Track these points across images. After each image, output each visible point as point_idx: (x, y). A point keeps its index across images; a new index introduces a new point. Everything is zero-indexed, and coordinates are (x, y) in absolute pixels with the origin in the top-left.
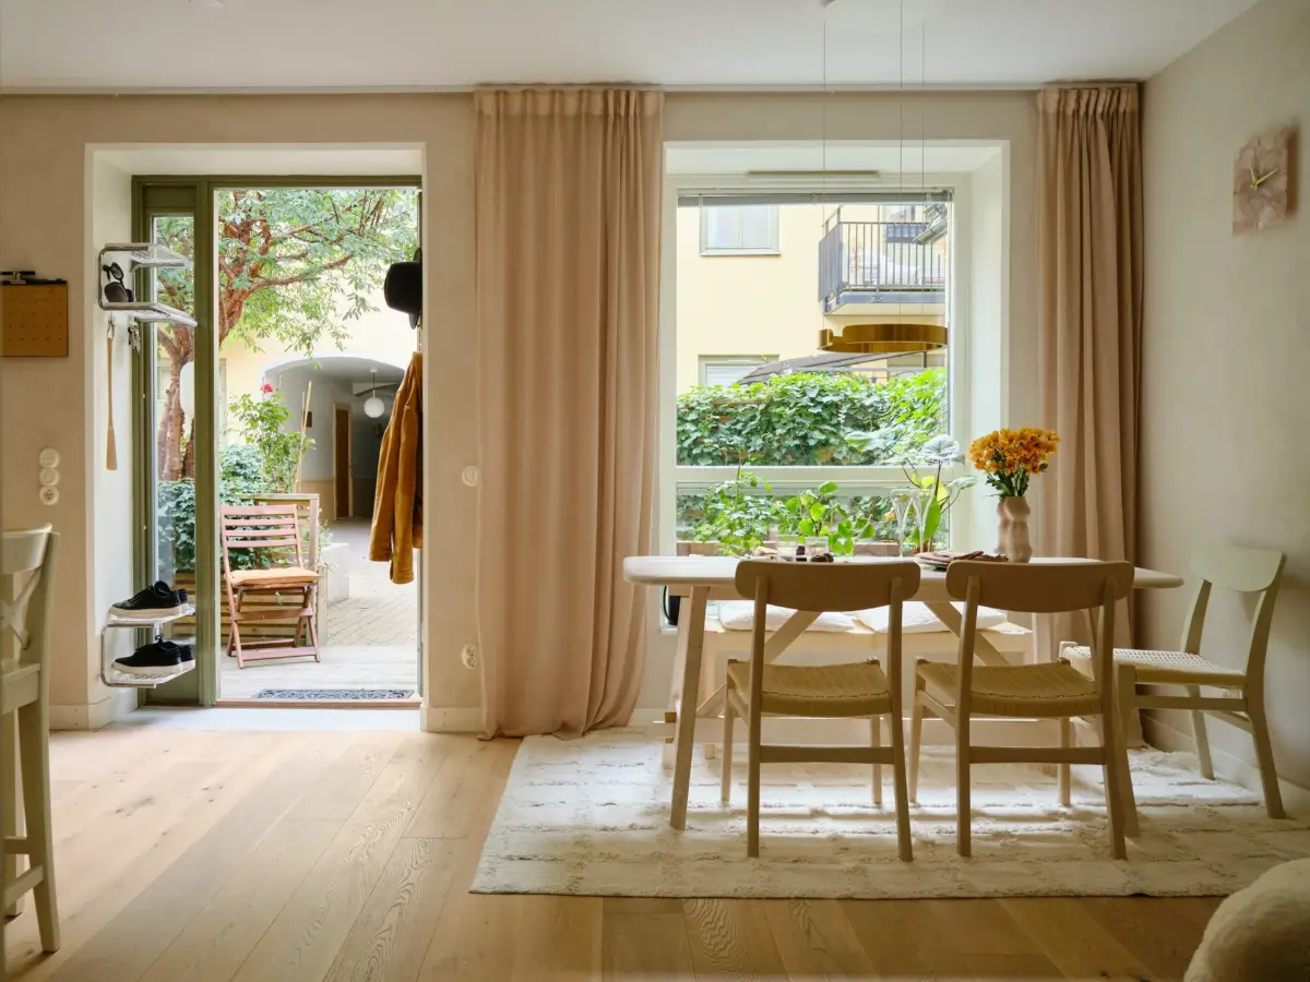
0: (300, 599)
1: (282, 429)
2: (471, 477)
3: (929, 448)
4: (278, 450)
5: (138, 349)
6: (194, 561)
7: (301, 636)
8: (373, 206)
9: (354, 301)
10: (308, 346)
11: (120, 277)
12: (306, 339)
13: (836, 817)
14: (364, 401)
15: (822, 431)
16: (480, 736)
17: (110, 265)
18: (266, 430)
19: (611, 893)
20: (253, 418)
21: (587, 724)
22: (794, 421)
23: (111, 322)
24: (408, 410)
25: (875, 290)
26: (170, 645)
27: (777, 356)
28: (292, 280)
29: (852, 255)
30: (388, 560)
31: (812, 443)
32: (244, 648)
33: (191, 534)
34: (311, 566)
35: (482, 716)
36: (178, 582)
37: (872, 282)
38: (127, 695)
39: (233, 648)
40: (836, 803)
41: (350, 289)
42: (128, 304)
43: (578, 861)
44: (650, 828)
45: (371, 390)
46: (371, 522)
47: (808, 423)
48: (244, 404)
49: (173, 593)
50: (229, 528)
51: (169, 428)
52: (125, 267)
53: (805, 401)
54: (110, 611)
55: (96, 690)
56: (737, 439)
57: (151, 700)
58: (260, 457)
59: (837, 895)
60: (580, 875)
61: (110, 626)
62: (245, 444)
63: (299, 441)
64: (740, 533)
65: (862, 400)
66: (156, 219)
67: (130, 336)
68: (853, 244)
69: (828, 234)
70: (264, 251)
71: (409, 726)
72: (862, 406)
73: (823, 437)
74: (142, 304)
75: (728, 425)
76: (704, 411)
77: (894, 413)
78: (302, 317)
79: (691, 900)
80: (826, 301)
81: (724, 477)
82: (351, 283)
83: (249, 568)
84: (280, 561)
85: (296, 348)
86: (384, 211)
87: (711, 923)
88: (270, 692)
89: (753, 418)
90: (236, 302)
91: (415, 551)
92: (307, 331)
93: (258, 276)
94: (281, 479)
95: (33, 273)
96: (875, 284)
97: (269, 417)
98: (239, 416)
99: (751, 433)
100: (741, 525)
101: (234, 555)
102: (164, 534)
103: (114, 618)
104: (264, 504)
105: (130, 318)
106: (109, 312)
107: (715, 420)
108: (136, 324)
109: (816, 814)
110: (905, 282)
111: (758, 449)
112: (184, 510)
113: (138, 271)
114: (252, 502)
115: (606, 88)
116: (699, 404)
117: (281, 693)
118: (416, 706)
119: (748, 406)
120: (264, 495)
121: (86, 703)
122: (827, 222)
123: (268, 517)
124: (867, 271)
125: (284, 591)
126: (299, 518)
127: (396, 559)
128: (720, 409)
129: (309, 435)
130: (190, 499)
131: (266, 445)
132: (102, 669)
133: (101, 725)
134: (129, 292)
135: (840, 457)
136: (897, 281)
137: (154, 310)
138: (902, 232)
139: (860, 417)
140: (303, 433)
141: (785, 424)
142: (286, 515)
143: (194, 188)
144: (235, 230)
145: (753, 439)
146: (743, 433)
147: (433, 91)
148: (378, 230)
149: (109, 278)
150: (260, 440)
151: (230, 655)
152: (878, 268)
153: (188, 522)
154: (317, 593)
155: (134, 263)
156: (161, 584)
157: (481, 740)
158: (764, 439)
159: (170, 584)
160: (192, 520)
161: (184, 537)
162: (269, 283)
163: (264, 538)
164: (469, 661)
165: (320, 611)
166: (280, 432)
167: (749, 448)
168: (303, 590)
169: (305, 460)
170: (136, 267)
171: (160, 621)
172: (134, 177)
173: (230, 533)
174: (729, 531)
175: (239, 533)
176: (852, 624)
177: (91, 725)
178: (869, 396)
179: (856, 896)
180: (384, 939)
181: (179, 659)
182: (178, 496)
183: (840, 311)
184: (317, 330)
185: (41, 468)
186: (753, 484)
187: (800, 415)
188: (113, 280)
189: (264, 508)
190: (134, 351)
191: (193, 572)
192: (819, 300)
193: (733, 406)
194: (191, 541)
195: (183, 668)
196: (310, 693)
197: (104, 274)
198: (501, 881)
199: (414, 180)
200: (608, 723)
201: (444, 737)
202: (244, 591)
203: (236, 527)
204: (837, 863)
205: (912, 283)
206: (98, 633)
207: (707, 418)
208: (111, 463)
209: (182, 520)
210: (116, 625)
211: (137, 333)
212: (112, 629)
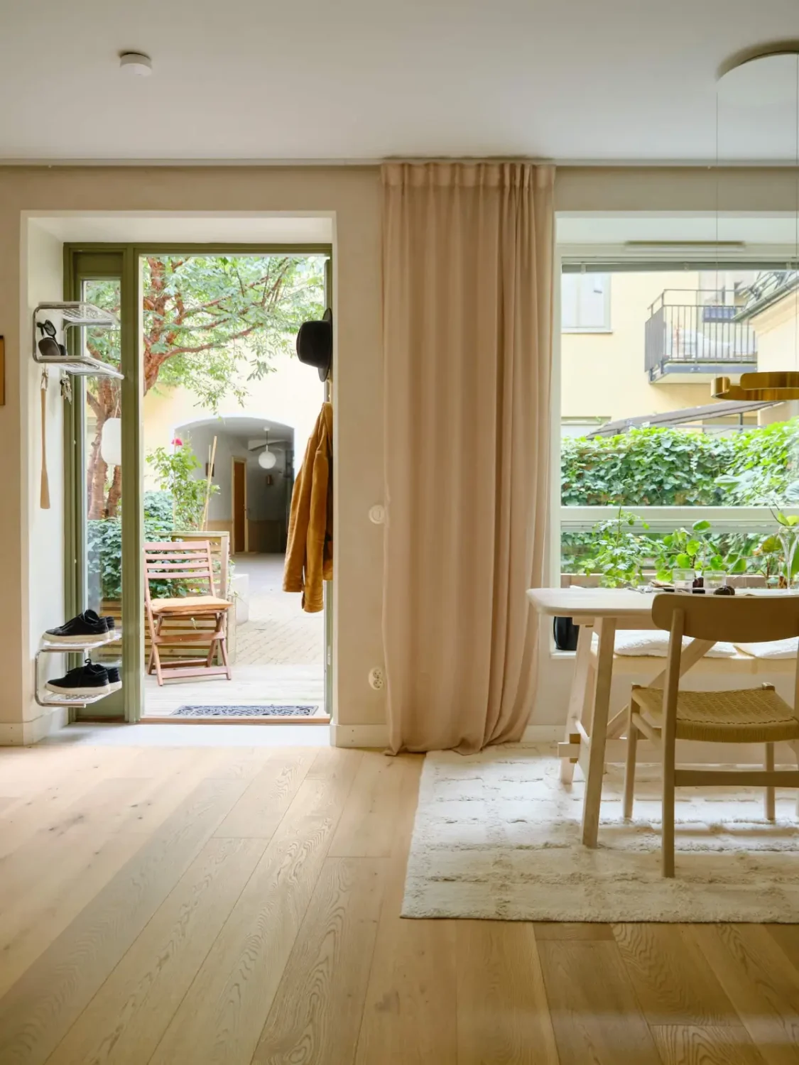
0: (213, 623)
1: (191, 477)
2: (377, 516)
3: (792, 490)
4: (186, 494)
5: (70, 399)
6: (119, 590)
7: (213, 657)
8: (273, 284)
9: (256, 366)
10: (214, 403)
11: (52, 333)
12: (212, 397)
13: (736, 833)
14: (258, 455)
15: (676, 478)
16: (388, 752)
17: (43, 322)
18: (177, 478)
19: (541, 917)
20: (166, 467)
21: (485, 739)
22: (651, 468)
23: (44, 375)
24: (318, 455)
25: (693, 362)
26: (99, 668)
27: (609, 418)
28: (202, 348)
29: (675, 332)
30: (300, 591)
31: (667, 487)
32: (163, 667)
33: (115, 567)
34: (222, 594)
35: (389, 733)
36: (105, 609)
37: (691, 355)
38: (59, 714)
39: (153, 667)
40: (732, 820)
41: (252, 356)
42: (59, 357)
43: (500, 882)
44: (564, 847)
45: (264, 446)
46: (284, 557)
47: (664, 471)
48: (158, 456)
49: (101, 621)
50: (149, 561)
51: (94, 475)
52: (57, 324)
53: (660, 451)
54: (43, 637)
55: (30, 710)
56: (601, 485)
57: (79, 717)
58: (170, 501)
59: (761, 919)
60: (507, 898)
61: (43, 651)
62: (160, 489)
63: (206, 487)
64: (622, 566)
65: (710, 449)
66: (85, 283)
67: (62, 388)
68: (675, 323)
69: (653, 316)
70: (179, 321)
71: (319, 740)
72: (710, 455)
73: (677, 482)
74: (73, 357)
75: (592, 472)
76: (571, 460)
77: (739, 462)
78: (210, 379)
79: (620, 925)
80: (651, 371)
81: (607, 516)
82: (253, 350)
83: (167, 597)
84: (195, 591)
85: (204, 404)
86: (281, 289)
87: (645, 951)
88: (189, 708)
89: (615, 466)
90: (152, 365)
91: (324, 582)
92: (213, 391)
93: (172, 344)
94: (191, 520)
96: (694, 356)
97: (180, 467)
98: (153, 466)
99: (614, 478)
100: (623, 559)
101: (154, 585)
102: (91, 567)
103: (48, 644)
104: (181, 540)
105: (62, 371)
106: (43, 365)
107: (580, 467)
108: (67, 377)
109: (716, 830)
110: (719, 355)
111: (619, 493)
112: (109, 546)
113: (69, 330)
114: (169, 539)
115: (502, 162)
116: (567, 453)
117: (199, 709)
118: (327, 722)
119: (610, 455)
120: (180, 533)
121: (21, 722)
122: (652, 306)
123: (183, 552)
124: (687, 347)
125: (198, 617)
126: (212, 553)
127: (308, 590)
128: (585, 458)
129: (214, 483)
130: (115, 536)
131: (177, 490)
132: (36, 690)
133: (35, 741)
134: (62, 347)
135: (692, 500)
136: (713, 354)
137: (84, 363)
138: (717, 315)
139: (709, 465)
140: (209, 481)
141: (643, 471)
142: (200, 550)
143: (120, 254)
144: (152, 305)
145: (614, 484)
146: (606, 478)
147: (342, 163)
148: (277, 305)
149: (43, 333)
150: (172, 486)
151: (150, 673)
152: (696, 343)
153: (113, 556)
154: (227, 619)
155: (65, 322)
156: (90, 613)
157: (387, 755)
158: (624, 484)
159: (98, 612)
160: (119, 554)
161: (109, 570)
162: (183, 350)
163: (180, 570)
164: (375, 683)
165: (231, 635)
166: (189, 480)
167: (611, 491)
168: (216, 617)
169: (210, 504)
170: (67, 326)
171: (89, 646)
172: (66, 244)
173: (150, 565)
174: (612, 565)
175: (158, 566)
176: (734, 650)
177: (26, 739)
178: (716, 446)
179: (780, 920)
180: (322, 971)
181: (107, 681)
182: (104, 533)
183: (665, 380)
184: (222, 390)
186: (631, 523)
187: (656, 463)
188: (46, 336)
189: (181, 544)
190: (66, 401)
191: (118, 600)
192: (646, 371)
193: (596, 455)
194: (115, 573)
195: (110, 688)
196: (225, 709)
197: (38, 330)
198: (429, 906)
199: (325, 248)
200: (505, 738)
201: (353, 751)
202: (163, 617)
203: (156, 561)
204: (751, 882)
205: (725, 356)
206: (32, 657)
207: (574, 466)
208: (45, 503)
209: (107, 554)
210: (50, 650)
211: (69, 385)
212: (45, 653)
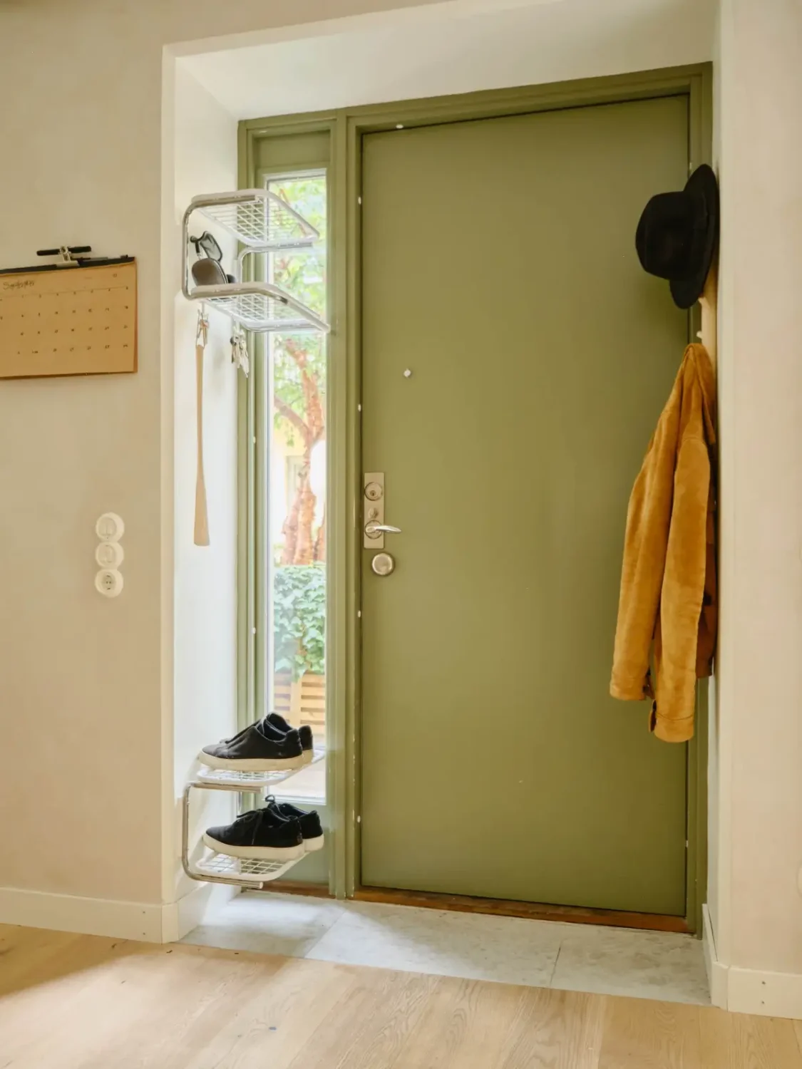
5: (246, 369)
11: (215, 256)
17: (200, 236)
23: (201, 320)
30: (645, 699)
49: (291, 735)
52: (226, 245)
54: (198, 760)
61: (196, 786)
66: (272, 184)
67: (234, 350)
74: (248, 287)
95: (87, 249)
103: (204, 772)
105: (232, 320)
106: (198, 302)
108: (243, 333)
112: (313, 600)
121: (159, 902)
130: (321, 587)
134: (231, 278)
143: (326, 132)
149: (198, 251)
155: (241, 246)
156: (277, 719)
161: (312, 633)
170: (243, 252)
172: (240, 122)
181: (300, 836)
182: (305, 583)
185: (98, 541)
188: (204, 255)
195: (307, 849)
197: (190, 246)
206: (179, 794)
208: (201, 538)
209: (312, 612)
210: (207, 785)
211: (244, 345)
212: (200, 790)
